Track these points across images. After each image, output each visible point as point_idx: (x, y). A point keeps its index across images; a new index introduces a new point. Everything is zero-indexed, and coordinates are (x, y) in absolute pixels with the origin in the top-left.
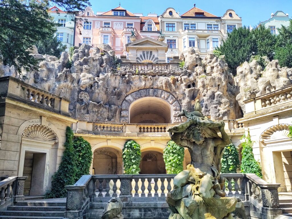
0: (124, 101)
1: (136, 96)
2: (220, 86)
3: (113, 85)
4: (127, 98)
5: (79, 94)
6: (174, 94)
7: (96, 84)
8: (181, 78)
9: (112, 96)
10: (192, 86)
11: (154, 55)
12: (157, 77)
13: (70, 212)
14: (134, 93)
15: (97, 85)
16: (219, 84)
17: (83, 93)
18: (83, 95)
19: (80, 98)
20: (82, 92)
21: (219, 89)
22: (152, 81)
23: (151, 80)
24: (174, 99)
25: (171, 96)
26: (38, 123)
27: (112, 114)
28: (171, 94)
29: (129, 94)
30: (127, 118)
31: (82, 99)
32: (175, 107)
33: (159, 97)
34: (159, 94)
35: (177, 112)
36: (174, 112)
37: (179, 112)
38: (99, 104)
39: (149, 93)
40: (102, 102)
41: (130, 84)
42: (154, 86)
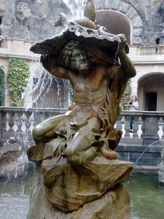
5: (17, 5)
6: (136, 6)
18: (23, 6)
19: (18, 10)
20: (21, 3)
24: (136, 12)
28: (132, 6)
31: (22, 12)
32: (136, 23)
33: (116, 10)
34: (117, 6)
35: (138, 30)
36: (135, 30)
37: (141, 30)
38: (42, 18)
39: (104, 5)
40: (45, 16)
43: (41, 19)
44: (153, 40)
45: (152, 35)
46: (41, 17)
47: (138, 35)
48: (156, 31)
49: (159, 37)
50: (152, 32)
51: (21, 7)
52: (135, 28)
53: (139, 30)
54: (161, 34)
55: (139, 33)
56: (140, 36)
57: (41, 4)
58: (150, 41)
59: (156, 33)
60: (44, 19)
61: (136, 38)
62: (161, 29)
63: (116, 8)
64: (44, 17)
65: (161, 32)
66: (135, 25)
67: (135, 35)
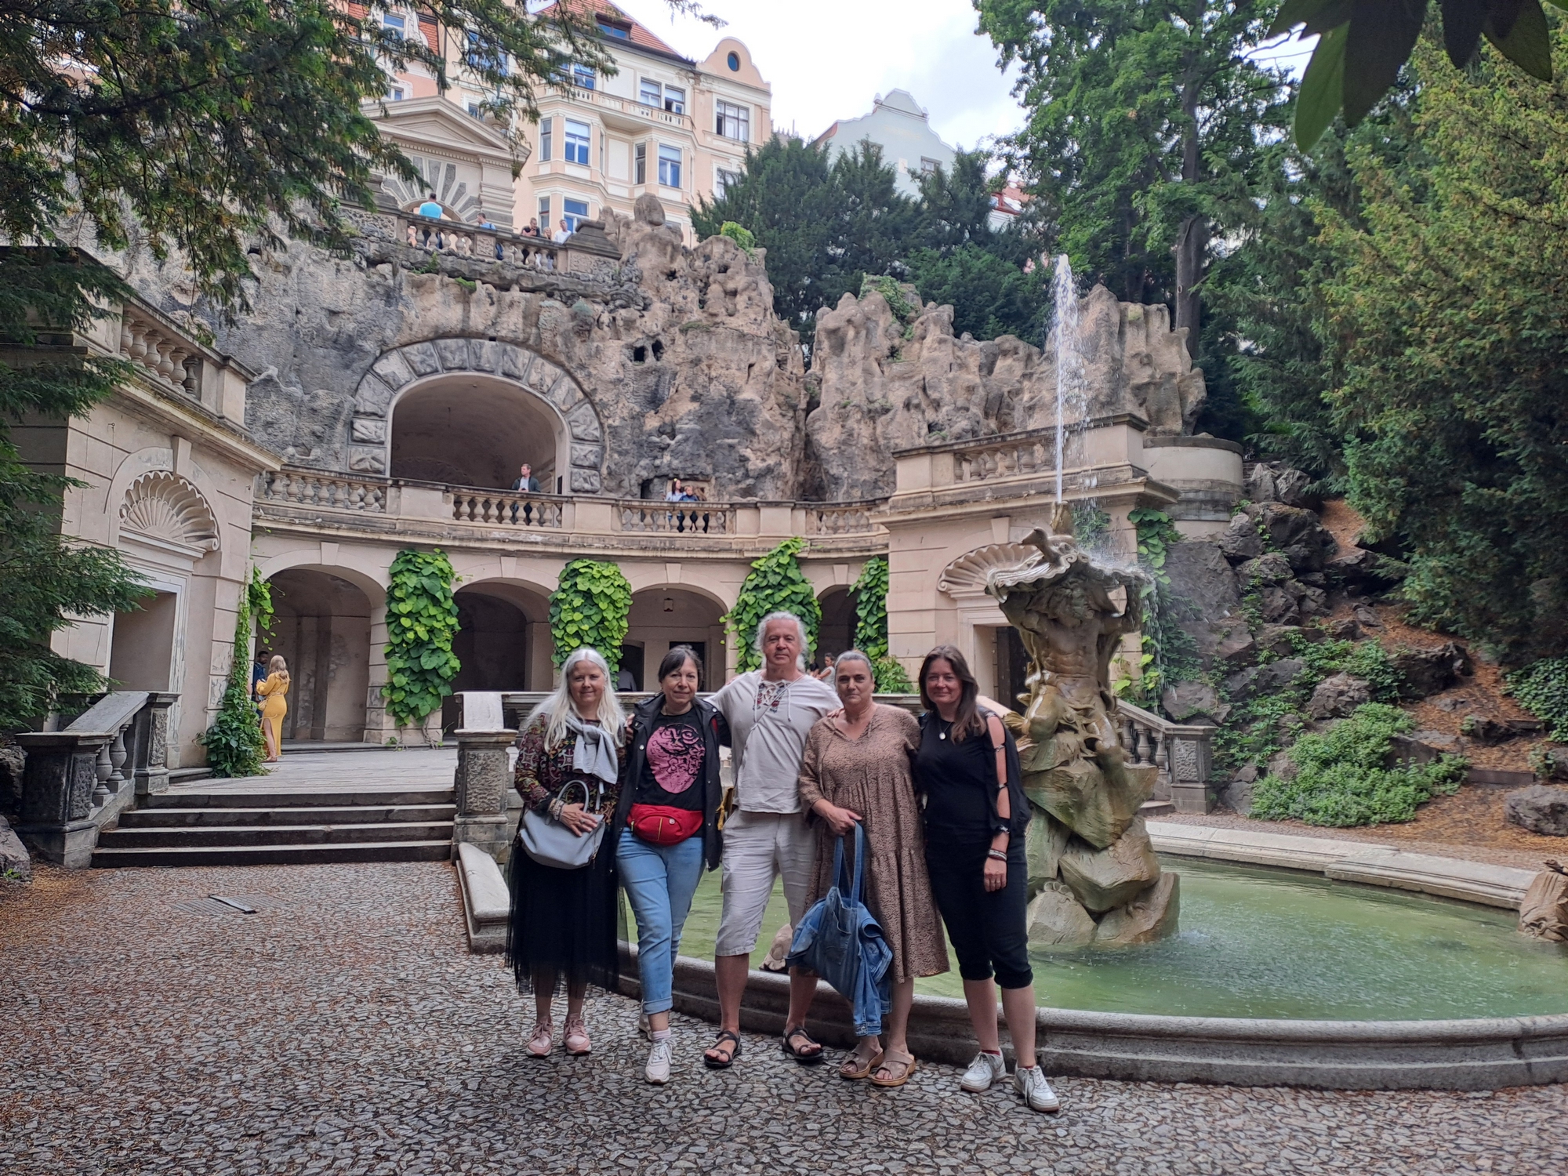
0: (369, 377)
1: (422, 362)
2: (756, 369)
3: (329, 300)
4: (382, 367)
6: (580, 375)
8: (614, 319)
9: (317, 346)
10: (650, 353)
11: (462, 186)
12: (515, 293)
13: (481, 823)
14: (416, 346)
15: (252, 291)
16: (752, 361)
17: (184, 317)
21: (751, 382)
22: (493, 310)
23: (492, 304)
24: (580, 395)
25: (567, 380)
26: (164, 467)
27: (317, 428)
28: (569, 373)
29: (391, 350)
30: (377, 452)
32: (582, 428)
33: (518, 378)
34: (521, 365)
35: (588, 448)
36: (577, 446)
37: (595, 448)
38: (262, 377)
39: (478, 357)
40: (273, 371)
41: (400, 308)
42: (503, 333)
43: (256, 379)
44: (631, 481)
45: (631, 467)
47: (586, 463)
48: (641, 457)
49: (652, 476)
50: (629, 459)
52: (577, 439)
53: (590, 448)
54: (658, 467)
55: (592, 458)
56: (594, 467)
57: (260, 328)
58: (626, 483)
59: (643, 463)
60: (269, 380)
61: (582, 471)
62: (655, 453)
63: (517, 373)
64: (270, 372)
65: (657, 462)
66: (578, 431)
67: (579, 462)
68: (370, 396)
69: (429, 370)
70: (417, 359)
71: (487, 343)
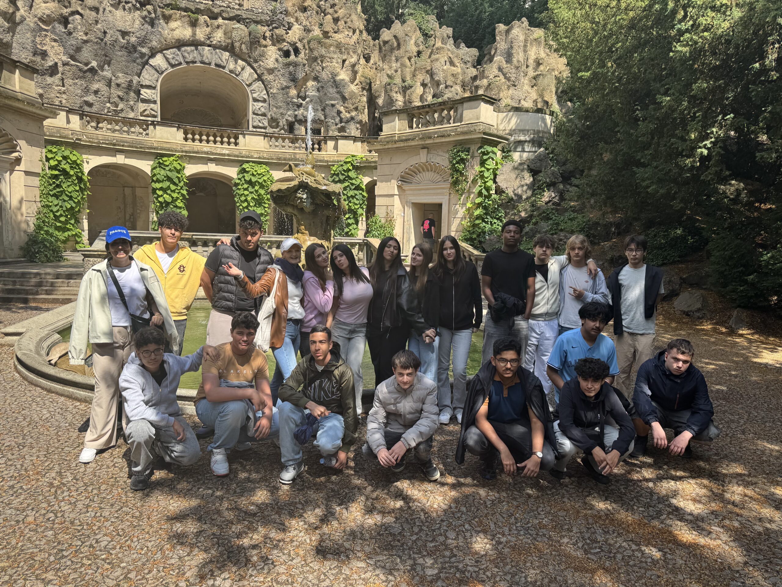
0: (147, 67)
1: (173, 58)
2: (347, 62)
3: (121, 25)
4: (153, 62)
5: (35, 36)
6: (255, 65)
7: (78, 17)
8: (272, 35)
9: (117, 50)
10: (292, 53)
12: (220, 21)
14: (169, 50)
15: (79, 21)
16: (344, 57)
17: (46, 35)
18: (48, 40)
19: (38, 46)
20: (44, 33)
21: (344, 69)
22: (208, 30)
23: (208, 26)
24: (256, 76)
25: (249, 68)
27: (120, 93)
28: (249, 64)
29: (157, 53)
30: (153, 106)
31: (46, 51)
32: (258, 94)
33: (223, 67)
34: (224, 60)
35: (261, 104)
36: (255, 104)
37: (265, 105)
38: (89, 67)
39: (202, 56)
40: (94, 64)
41: (160, 30)
42: (214, 42)
43: (86, 68)
44: (284, 123)
45: (283, 115)
46: (86, 64)
47: (260, 113)
48: (288, 110)
49: (294, 120)
50: (281, 111)
51: (44, 42)
52: (255, 100)
54: (297, 116)
55: (263, 110)
56: (264, 115)
58: (281, 124)
59: (289, 113)
60: (92, 68)
61: (258, 117)
62: (295, 108)
63: (222, 64)
65: (296, 113)
66: (255, 95)
67: (256, 112)
68: (147, 76)
69: (177, 63)
70: (170, 57)
71: (207, 48)
